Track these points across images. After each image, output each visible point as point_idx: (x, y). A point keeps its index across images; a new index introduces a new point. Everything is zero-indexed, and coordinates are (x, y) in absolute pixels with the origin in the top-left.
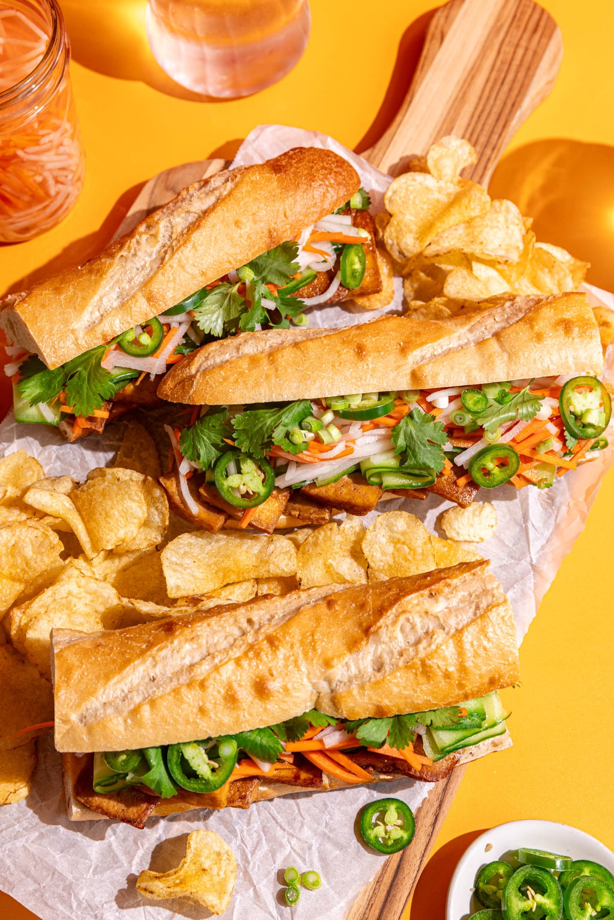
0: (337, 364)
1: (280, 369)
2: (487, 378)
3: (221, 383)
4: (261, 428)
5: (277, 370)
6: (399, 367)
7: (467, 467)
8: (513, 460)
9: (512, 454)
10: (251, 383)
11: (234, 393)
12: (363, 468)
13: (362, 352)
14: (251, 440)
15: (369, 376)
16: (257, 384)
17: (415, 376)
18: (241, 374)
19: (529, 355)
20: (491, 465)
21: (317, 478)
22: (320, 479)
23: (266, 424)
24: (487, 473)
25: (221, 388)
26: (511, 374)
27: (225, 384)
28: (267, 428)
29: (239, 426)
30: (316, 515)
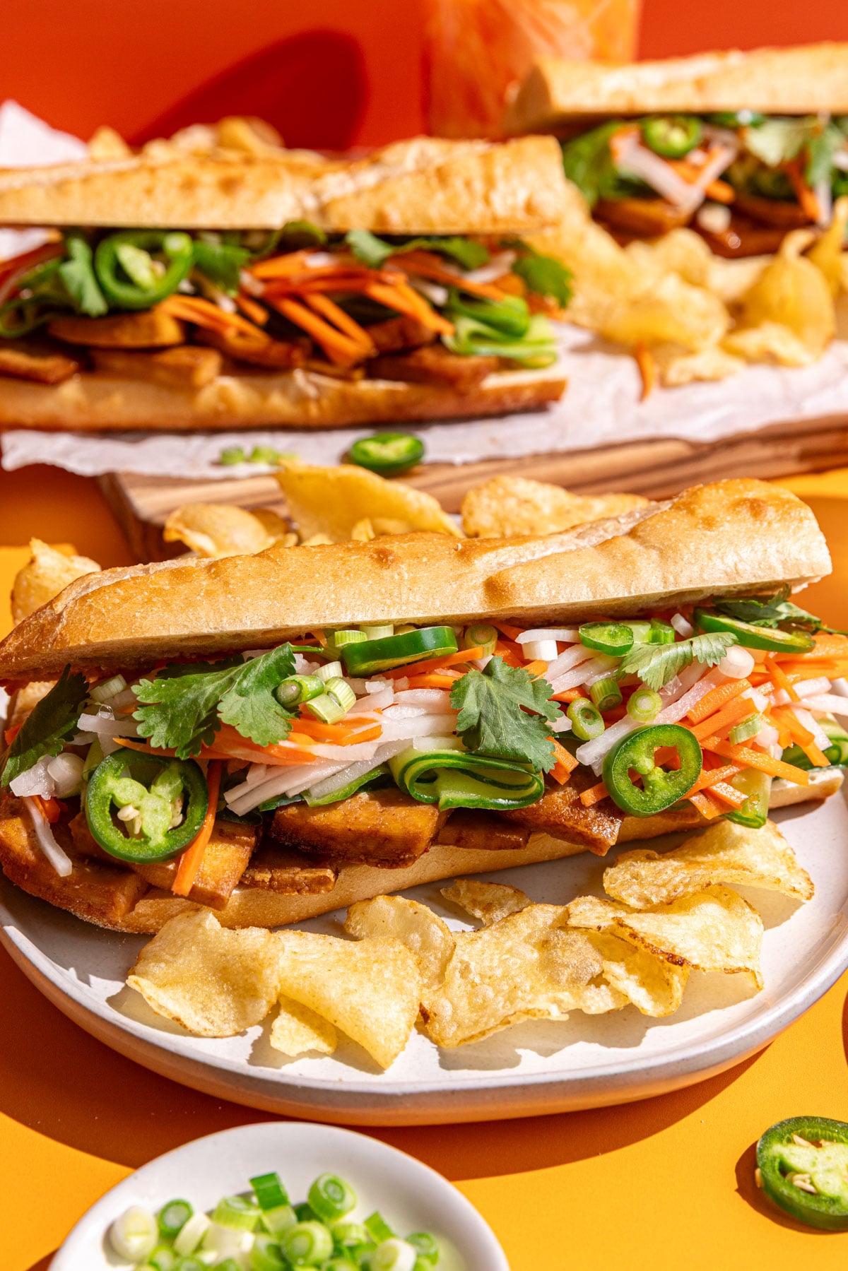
0: (342, 573)
1: (232, 581)
2: (628, 587)
3: (119, 606)
4: (194, 701)
5: (226, 583)
6: (460, 575)
7: (601, 773)
8: (690, 757)
9: (687, 741)
10: (177, 603)
11: (145, 618)
12: (396, 771)
13: (386, 557)
15: (405, 591)
16: (189, 604)
17: (493, 588)
18: (159, 592)
19: (697, 548)
20: (646, 764)
21: (307, 792)
22: (315, 792)
23: (203, 693)
24: (640, 782)
25: (118, 612)
26: (671, 579)
27: (125, 606)
28: (207, 700)
30: (307, 875)
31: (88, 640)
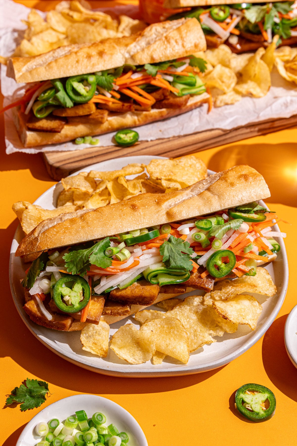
0: (122, 215)
1: (89, 222)
2: (210, 209)
3: (55, 235)
4: (82, 257)
5: (87, 223)
6: (158, 211)
7: (206, 266)
8: (232, 258)
9: (231, 254)
10: (73, 232)
11: (64, 238)
12: (145, 275)
13: (135, 207)
14: (77, 267)
15: (142, 219)
16: (77, 232)
17: (169, 214)
18: (67, 228)
19: (230, 194)
20: (219, 263)
21: (119, 285)
22: (121, 284)
24: (218, 268)
25: (56, 237)
26: (223, 205)
27: (58, 235)
29: (68, 260)
30: (122, 310)
31: (48, 248)
